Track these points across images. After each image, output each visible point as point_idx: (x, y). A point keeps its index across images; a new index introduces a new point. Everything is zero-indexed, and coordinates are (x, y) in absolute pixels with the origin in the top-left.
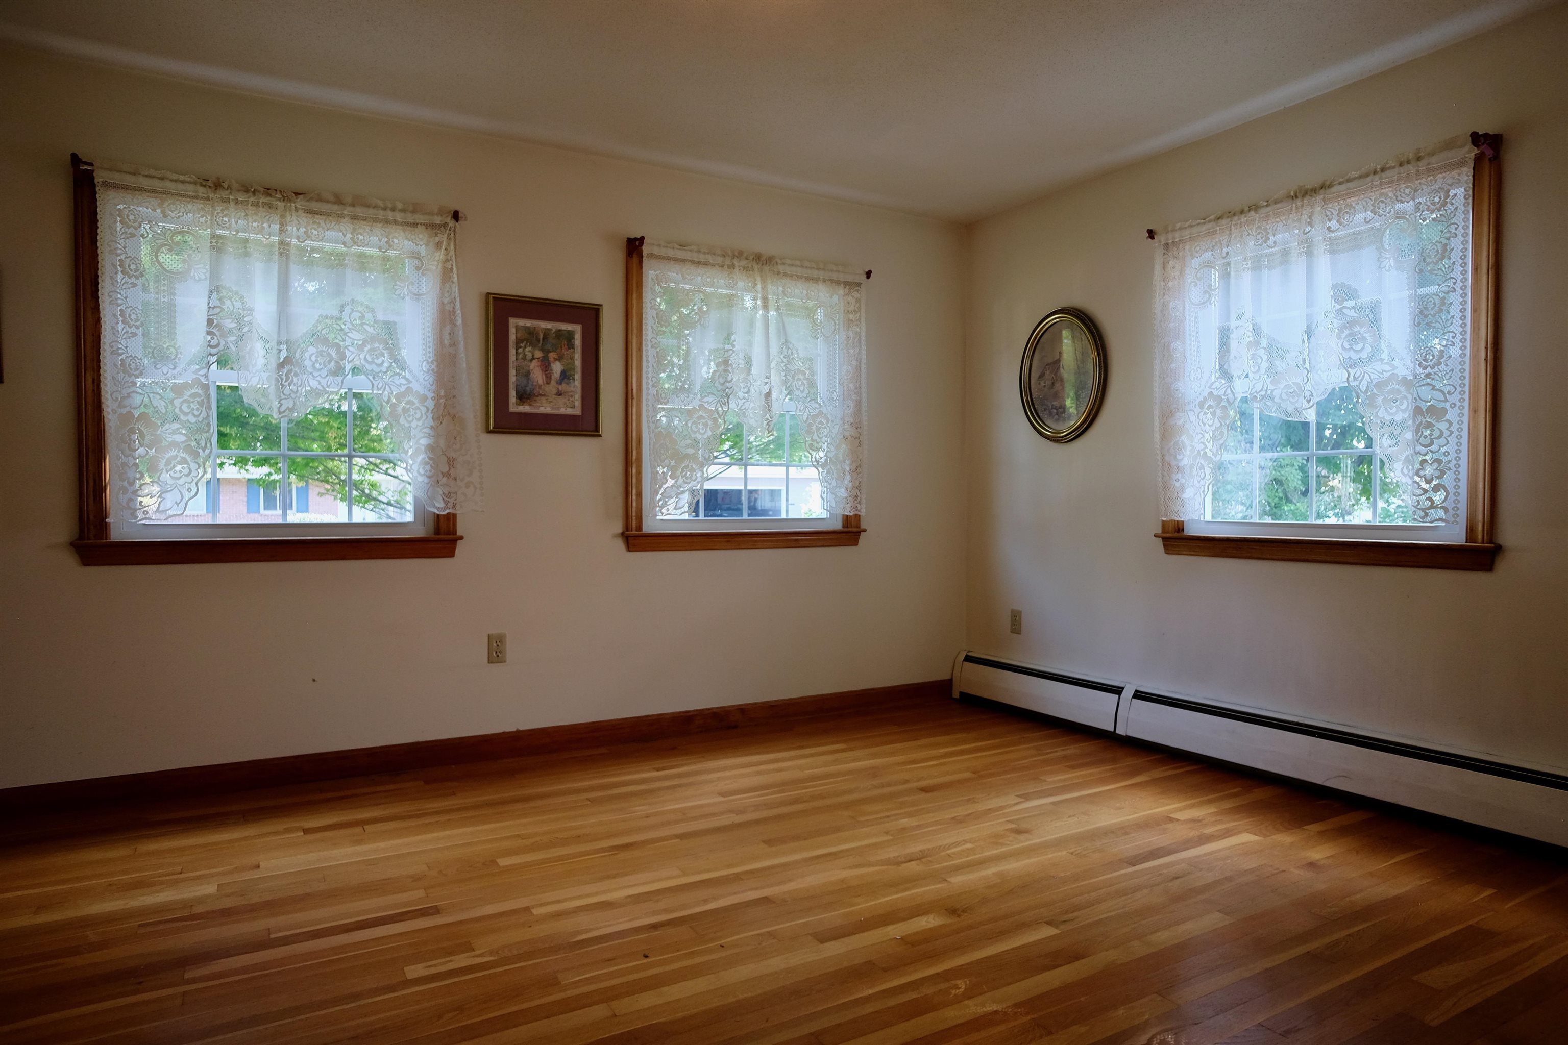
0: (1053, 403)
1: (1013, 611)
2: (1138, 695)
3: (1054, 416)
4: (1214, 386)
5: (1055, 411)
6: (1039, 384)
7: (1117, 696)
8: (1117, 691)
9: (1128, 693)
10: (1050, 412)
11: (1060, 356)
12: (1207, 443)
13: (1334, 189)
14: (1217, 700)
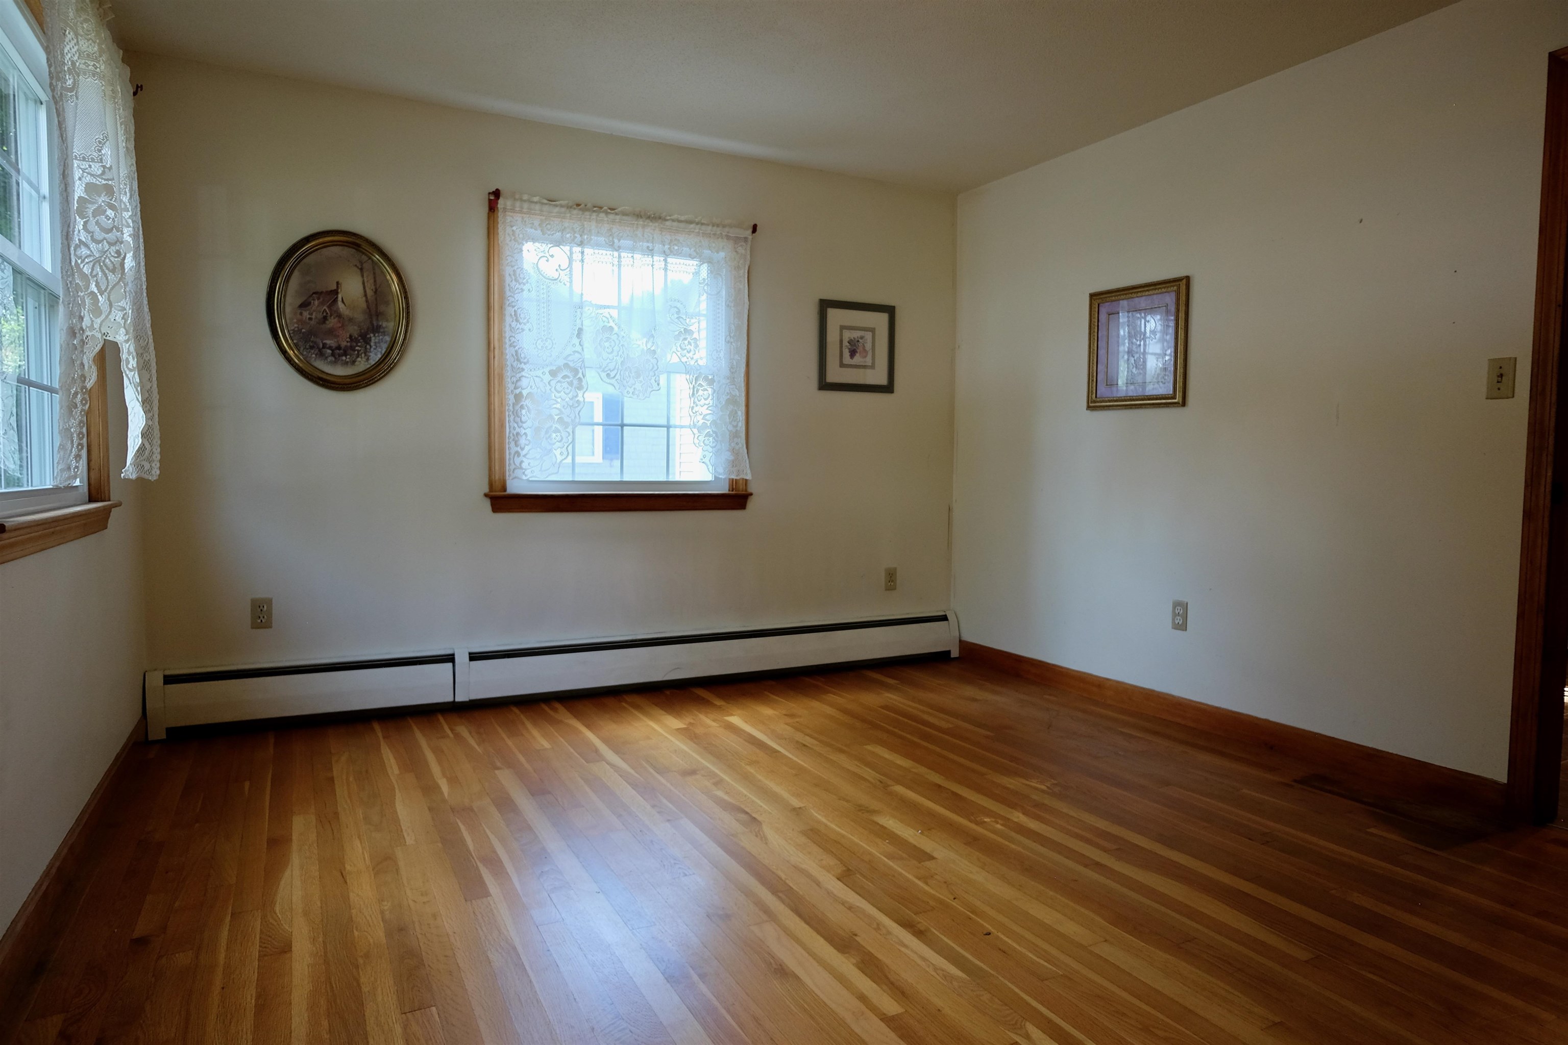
0: (324, 341)
1: (254, 602)
2: (474, 657)
3: (326, 358)
4: (570, 358)
5: (329, 351)
6: (301, 314)
7: (450, 665)
8: (450, 658)
9: (462, 658)
10: (320, 350)
11: (337, 287)
12: (563, 410)
13: (668, 223)
14: (567, 640)
